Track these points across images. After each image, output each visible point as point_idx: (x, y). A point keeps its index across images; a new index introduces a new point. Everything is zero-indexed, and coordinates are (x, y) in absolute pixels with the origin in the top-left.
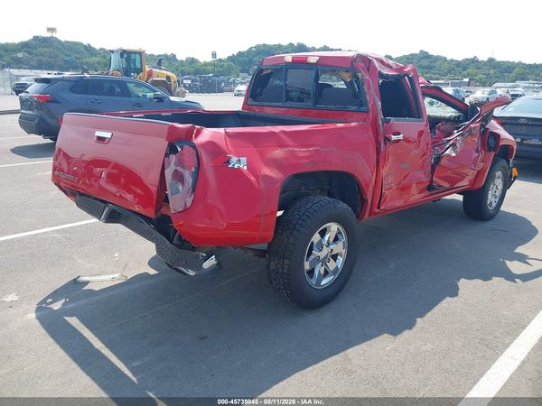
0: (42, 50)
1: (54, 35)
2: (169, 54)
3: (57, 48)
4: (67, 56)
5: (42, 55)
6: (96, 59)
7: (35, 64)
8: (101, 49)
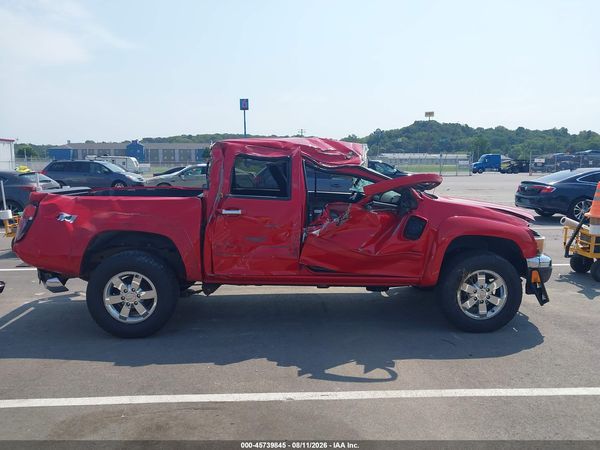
0: (420, 134)
1: (432, 119)
2: (559, 128)
3: (435, 131)
4: (443, 138)
5: (420, 138)
6: (471, 139)
7: (411, 147)
8: (478, 129)
